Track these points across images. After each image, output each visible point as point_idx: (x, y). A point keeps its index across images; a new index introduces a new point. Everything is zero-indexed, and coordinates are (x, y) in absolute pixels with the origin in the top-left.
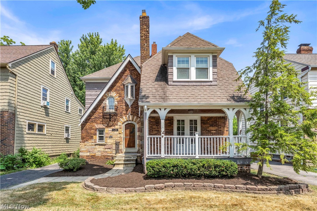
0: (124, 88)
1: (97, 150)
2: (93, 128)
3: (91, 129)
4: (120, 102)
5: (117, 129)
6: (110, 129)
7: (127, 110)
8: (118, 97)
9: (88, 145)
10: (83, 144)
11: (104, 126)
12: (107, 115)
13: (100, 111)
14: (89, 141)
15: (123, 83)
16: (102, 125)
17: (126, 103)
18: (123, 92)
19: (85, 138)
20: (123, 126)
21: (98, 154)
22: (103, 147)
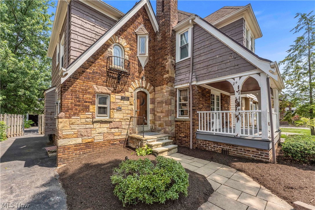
0: (137, 39)
1: (97, 132)
2: (89, 90)
3: (85, 91)
4: (132, 58)
5: (128, 98)
6: (118, 96)
7: (140, 73)
8: (128, 49)
9: (78, 122)
10: (67, 121)
11: (109, 89)
12: (114, 73)
13: (103, 63)
14: (82, 116)
15: (136, 31)
16: (106, 88)
17: (139, 62)
18: (136, 45)
19: (71, 109)
20: (135, 94)
21: (99, 139)
22: (107, 125)
